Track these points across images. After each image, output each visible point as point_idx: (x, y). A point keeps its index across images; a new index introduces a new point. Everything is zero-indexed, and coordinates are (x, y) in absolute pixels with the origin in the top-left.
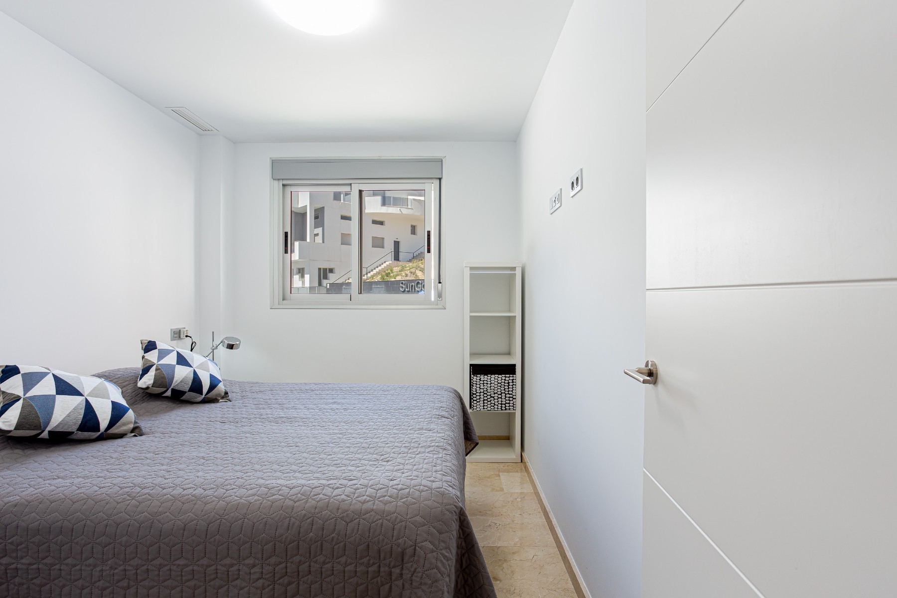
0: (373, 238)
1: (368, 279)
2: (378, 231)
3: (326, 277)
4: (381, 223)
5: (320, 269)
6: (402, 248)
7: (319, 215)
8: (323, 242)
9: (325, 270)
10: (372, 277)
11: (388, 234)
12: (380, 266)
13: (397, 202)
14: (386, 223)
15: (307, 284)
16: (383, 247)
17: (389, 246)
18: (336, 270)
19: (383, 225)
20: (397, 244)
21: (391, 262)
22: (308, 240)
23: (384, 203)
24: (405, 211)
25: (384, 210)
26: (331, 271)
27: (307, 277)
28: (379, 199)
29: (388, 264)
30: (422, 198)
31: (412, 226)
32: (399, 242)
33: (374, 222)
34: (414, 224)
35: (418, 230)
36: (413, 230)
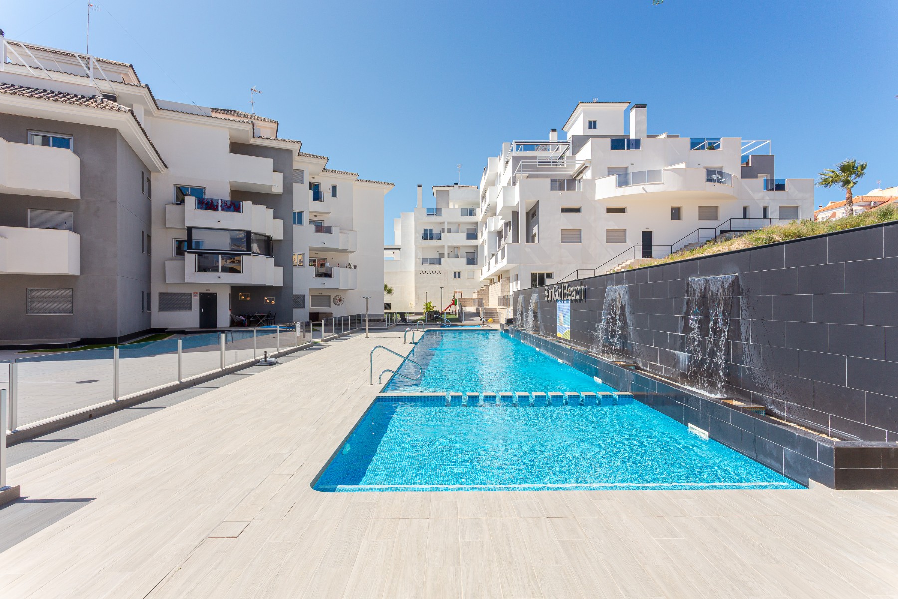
0: (608, 230)
2: (616, 222)
3: (542, 283)
4: (622, 210)
5: (534, 274)
6: (657, 240)
8: (538, 242)
9: (541, 275)
11: (633, 225)
12: (618, 266)
13: (640, 177)
14: (628, 210)
16: (622, 242)
17: (634, 238)
18: (554, 275)
19: (624, 212)
20: (647, 237)
21: (632, 260)
22: (520, 242)
23: (623, 182)
24: (650, 188)
25: (622, 191)
26: (550, 275)
27: (519, 281)
28: (613, 179)
29: (628, 262)
30: (682, 166)
31: (672, 209)
32: (650, 233)
33: (609, 210)
34: (676, 205)
35: (684, 213)
36: (676, 213)
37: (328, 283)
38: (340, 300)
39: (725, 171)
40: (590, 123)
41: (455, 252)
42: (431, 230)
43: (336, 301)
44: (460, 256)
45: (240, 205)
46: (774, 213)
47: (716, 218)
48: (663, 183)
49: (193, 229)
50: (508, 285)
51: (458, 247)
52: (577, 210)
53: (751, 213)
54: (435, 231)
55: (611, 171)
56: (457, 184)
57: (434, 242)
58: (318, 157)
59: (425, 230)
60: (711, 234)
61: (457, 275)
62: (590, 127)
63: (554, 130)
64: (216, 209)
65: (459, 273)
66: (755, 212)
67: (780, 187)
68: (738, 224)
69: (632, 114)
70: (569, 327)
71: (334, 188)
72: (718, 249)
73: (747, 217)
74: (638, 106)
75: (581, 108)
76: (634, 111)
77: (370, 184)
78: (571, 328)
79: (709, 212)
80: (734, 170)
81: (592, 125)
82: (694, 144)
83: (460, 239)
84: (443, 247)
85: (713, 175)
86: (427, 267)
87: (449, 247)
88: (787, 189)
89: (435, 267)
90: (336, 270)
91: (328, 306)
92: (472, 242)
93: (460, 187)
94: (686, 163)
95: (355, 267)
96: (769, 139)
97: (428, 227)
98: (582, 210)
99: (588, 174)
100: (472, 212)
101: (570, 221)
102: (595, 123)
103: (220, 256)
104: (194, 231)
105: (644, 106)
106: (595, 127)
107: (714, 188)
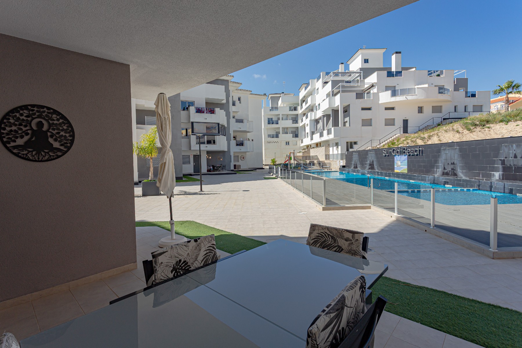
0: (385, 119)
1: (381, 147)
2: (390, 114)
3: (352, 147)
4: (393, 109)
5: (347, 143)
6: (410, 124)
7: (346, 110)
8: (350, 126)
9: (351, 143)
10: (384, 146)
11: (398, 116)
12: (391, 138)
13: (404, 92)
14: (396, 108)
15: (340, 152)
16: (394, 125)
17: (399, 123)
18: (358, 143)
19: (394, 110)
20: (405, 122)
21: (399, 135)
22: (340, 126)
23: (394, 94)
24: (410, 98)
25: (394, 99)
26: (355, 143)
27: (340, 147)
28: (389, 93)
29: (397, 136)
30: (426, 86)
31: (419, 107)
32: (407, 120)
33: (386, 109)
34: (420, 105)
35: (425, 110)
36: (420, 110)
37: (242, 149)
38: (243, 158)
39: (445, 87)
40: (365, 60)
41: (286, 131)
42: (272, 119)
43: (242, 158)
44: (288, 133)
45: (214, 110)
46: (470, 109)
47: (441, 112)
48: (416, 95)
49: (194, 123)
50: (328, 149)
51: (287, 128)
52: (369, 109)
53: (458, 109)
54: (275, 119)
55: (387, 88)
56: (283, 93)
57: (275, 126)
58: (236, 83)
59: (269, 119)
60: (439, 120)
61: (287, 143)
62: (365, 62)
63: (342, 63)
64: (203, 112)
65: (288, 142)
66: (461, 109)
67: (473, 95)
68: (453, 115)
69: (394, 57)
70: (407, 167)
71: (239, 99)
72: (446, 128)
73: (456, 111)
74: (397, 53)
75: (360, 52)
76: (395, 55)
77: (257, 96)
78: (407, 168)
79: (437, 109)
80: (450, 87)
81: (366, 61)
82: (430, 73)
83: (289, 124)
84: (279, 128)
85: (441, 90)
86: (271, 139)
87: (282, 128)
88: (477, 97)
89: (275, 139)
90: (245, 142)
91: (238, 161)
92: (295, 125)
93: (285, 94)
94: (428, 84)
95: (252, 140)
96: (464, 70)
97: (270, 117)
98: (373, 109)
99: (375, 90)
100: (295, 109)
101: (367, 115)
102: (367, 60)
103: (206, 136)
104: (194, 124)
105: (400, 53)
106: (367, 62)
107: (442, 97)
